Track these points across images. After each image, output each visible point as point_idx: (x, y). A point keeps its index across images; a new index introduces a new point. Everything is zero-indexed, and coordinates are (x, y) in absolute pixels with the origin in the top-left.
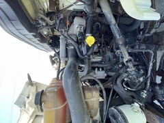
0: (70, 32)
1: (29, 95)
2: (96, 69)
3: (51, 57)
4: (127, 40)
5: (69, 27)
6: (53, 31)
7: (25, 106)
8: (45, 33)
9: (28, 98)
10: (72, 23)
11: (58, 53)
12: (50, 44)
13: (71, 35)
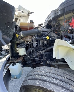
0: (52, 33)
1: (23, 12)
2: (37, 43)
3: (42, 24)
4: (48, 55)
5: (55, 33)
6: (53, 26)
7: (18, 10)
8: (52, 23)
9: (22, 12)
10: (56, 34)
11: (44, 28)
12: (48, 24)
13: (51, 33)
